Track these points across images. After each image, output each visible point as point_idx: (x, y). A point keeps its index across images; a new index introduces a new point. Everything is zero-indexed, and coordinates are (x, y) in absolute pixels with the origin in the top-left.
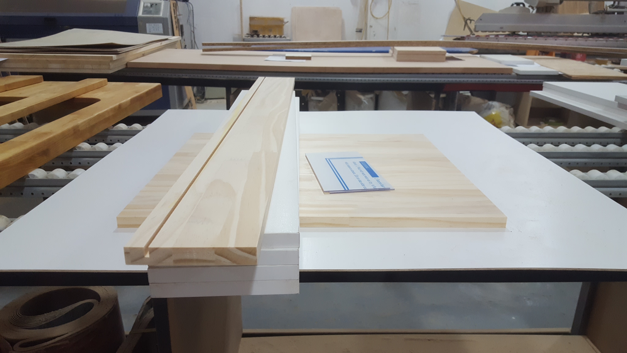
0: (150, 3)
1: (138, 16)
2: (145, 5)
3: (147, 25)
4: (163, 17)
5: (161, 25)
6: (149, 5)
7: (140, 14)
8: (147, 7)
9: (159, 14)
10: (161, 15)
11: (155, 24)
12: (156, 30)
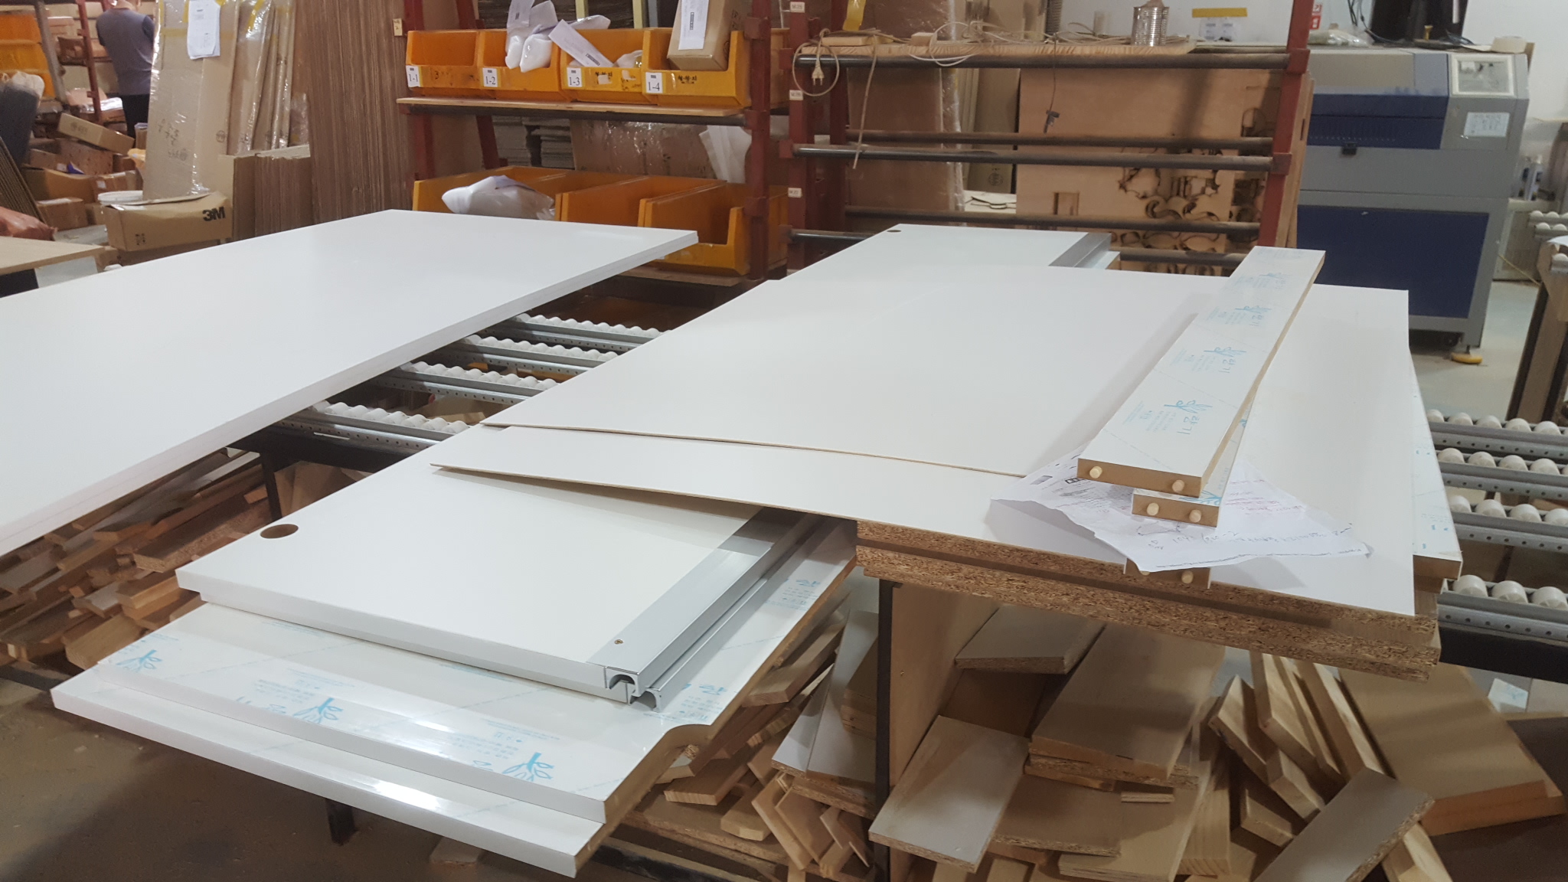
0: (1476, 62)
1: (1451, 96)
2: (1464, 66)
3: (1470, 115)
4: (1515, 97)
5: (1505, 117)
6: (1473, 66)
7: (1456, 90)
8: (1468, 71)
9: (1506, 90)
10: (1511, 93)
11: (1491, 114)
12: (1490, 127)
